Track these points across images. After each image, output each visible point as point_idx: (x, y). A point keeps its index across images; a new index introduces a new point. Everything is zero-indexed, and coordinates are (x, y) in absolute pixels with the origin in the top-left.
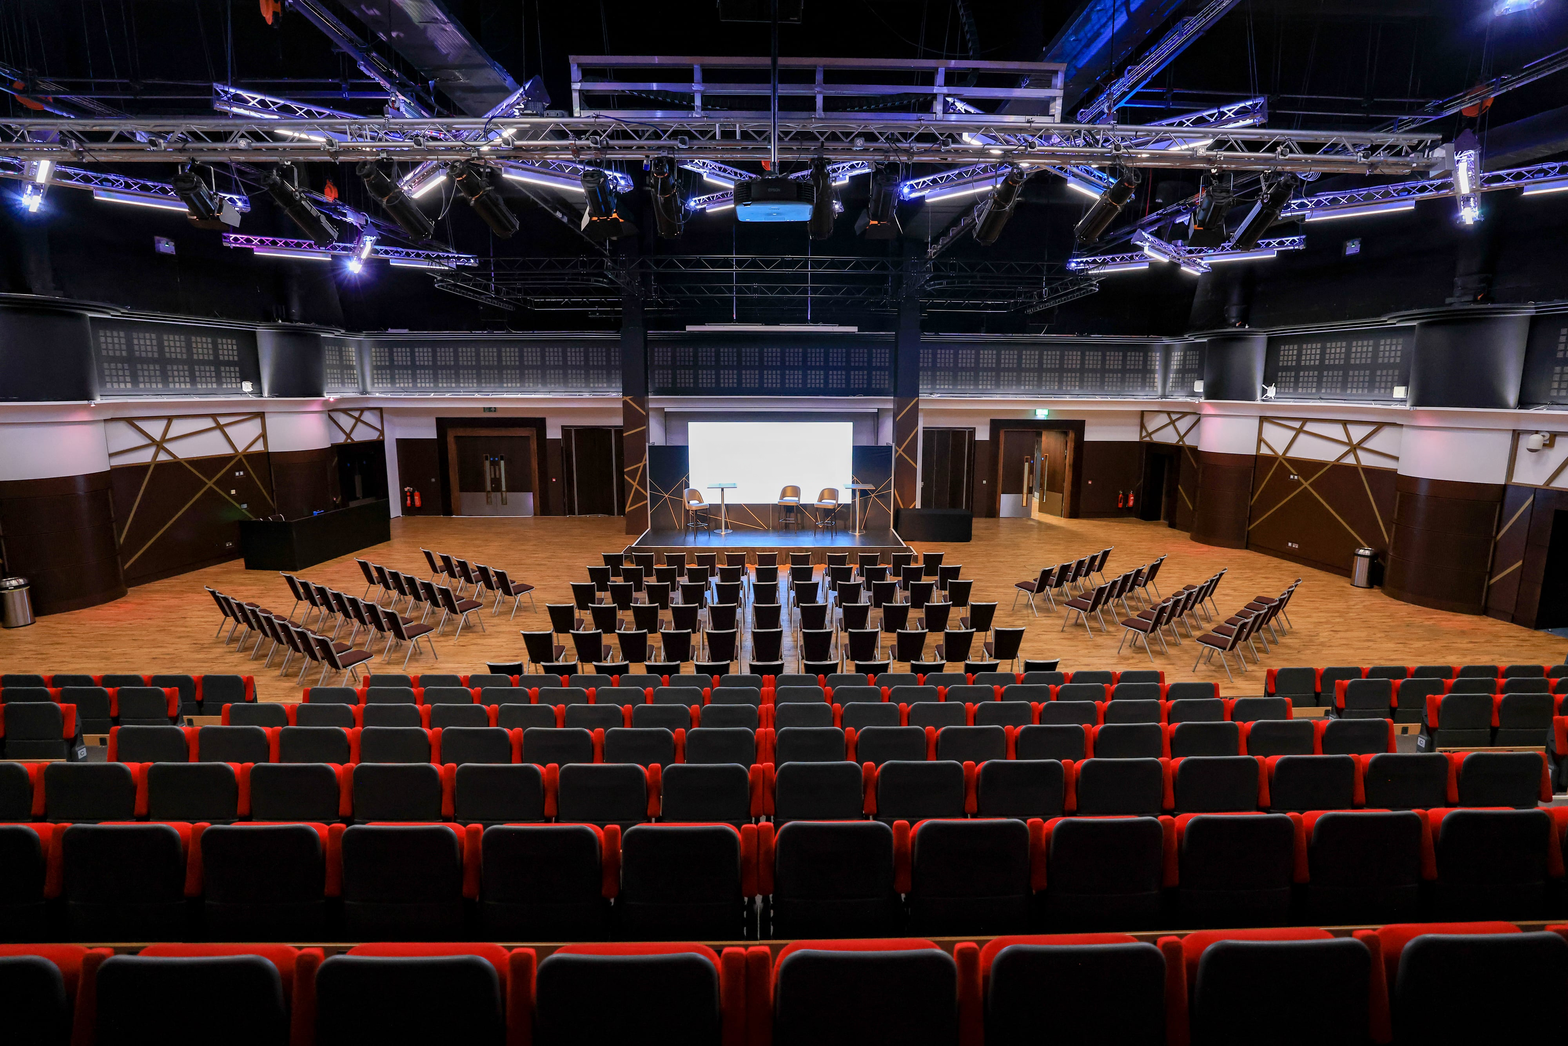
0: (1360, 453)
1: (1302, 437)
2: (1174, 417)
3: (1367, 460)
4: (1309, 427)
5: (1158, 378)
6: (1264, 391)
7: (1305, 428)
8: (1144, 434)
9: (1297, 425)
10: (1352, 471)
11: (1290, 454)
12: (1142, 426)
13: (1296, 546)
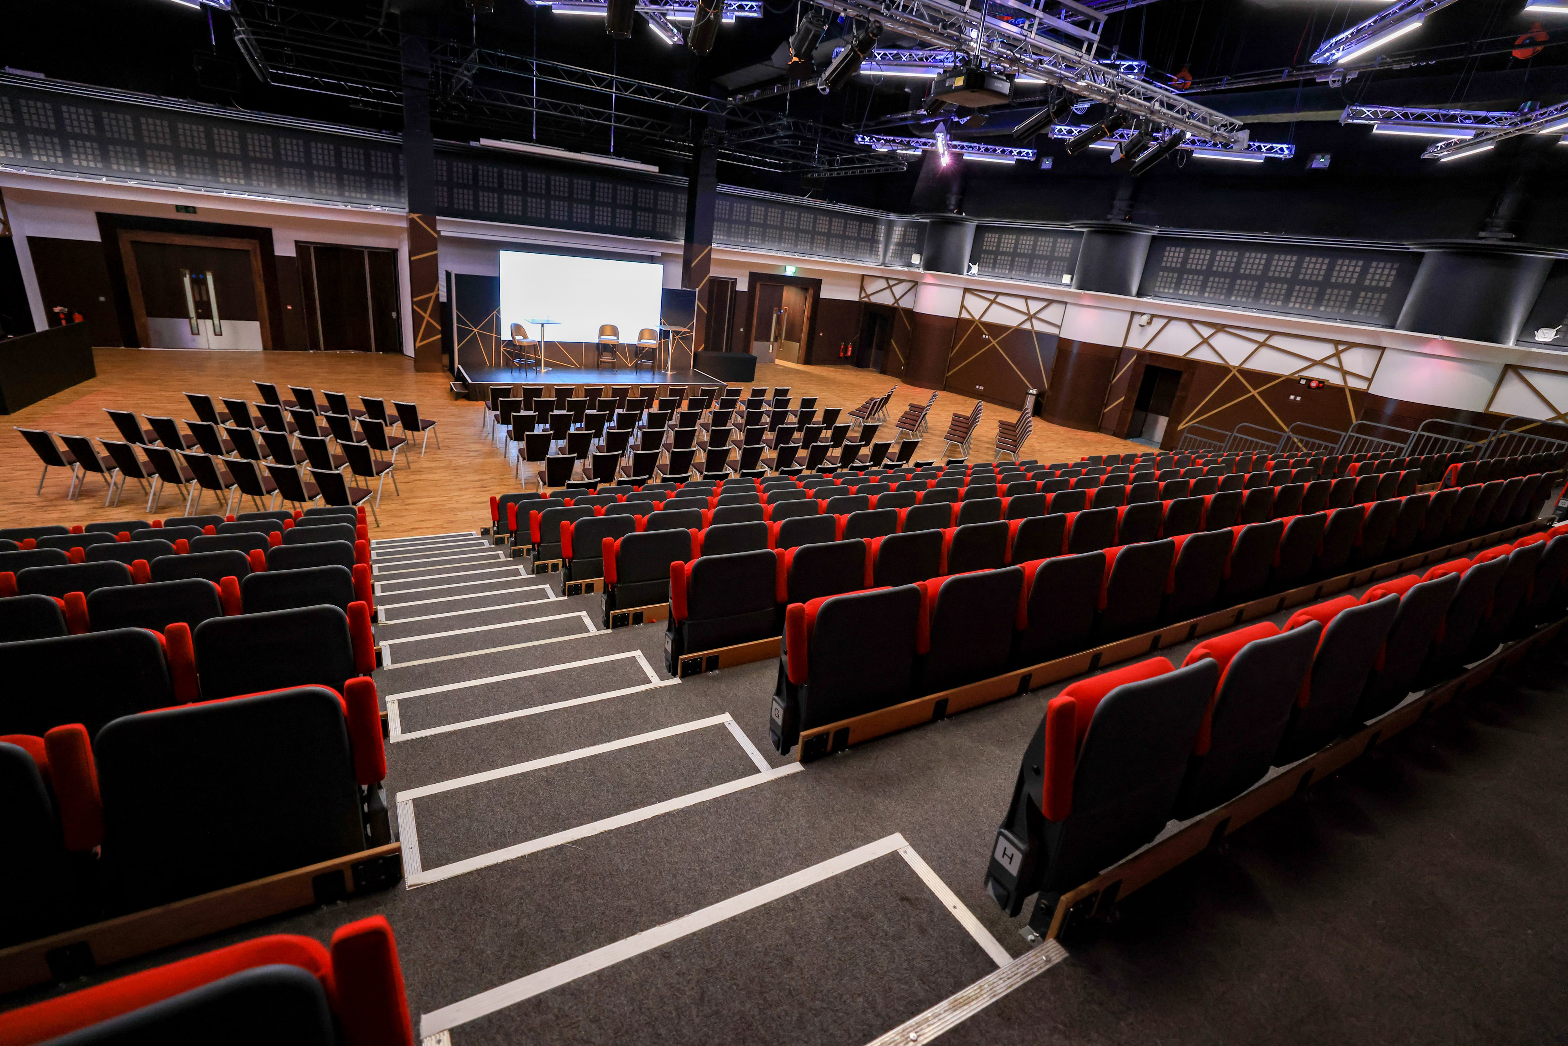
0: (1034, 321)
1: (994, 306)
2: (892, 283)
3: (1039, 327)
4: (1000, 299)
5: (881, 247)
6: (969, 268)
7: (997, 300)
8: (863, 295)
9: (992, 297)
10: (1028, 333)
11: (984, 319)
12: (862, 288)
13: (982, 388)
